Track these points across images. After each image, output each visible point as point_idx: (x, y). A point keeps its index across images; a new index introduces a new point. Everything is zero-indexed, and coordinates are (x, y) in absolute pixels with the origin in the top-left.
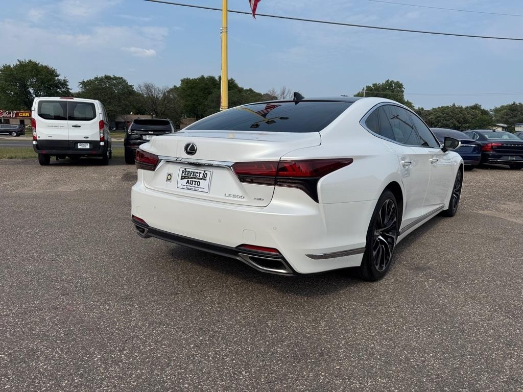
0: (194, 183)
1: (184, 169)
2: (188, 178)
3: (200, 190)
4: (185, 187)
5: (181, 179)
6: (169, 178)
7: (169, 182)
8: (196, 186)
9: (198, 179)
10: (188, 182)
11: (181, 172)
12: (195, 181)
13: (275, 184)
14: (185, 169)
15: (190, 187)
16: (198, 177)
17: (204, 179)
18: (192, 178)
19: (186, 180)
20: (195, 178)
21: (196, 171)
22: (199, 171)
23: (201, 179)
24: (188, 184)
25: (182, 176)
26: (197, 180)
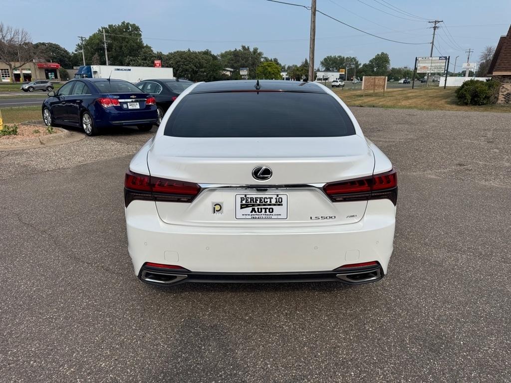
0: (263, 210)
1: (243, 196)
2: (253, 205)
3: (273, 217)
4: (250, 217)
5: (241, 208)
6: (218, 208)
7: (217, 214)
8: (268, 213)
9: (269, 205)
10: (253, 210)
11: (239, 200)
12: (266, 209)
13: (367, 199)
14: (246, 196)
15: (257, 216)
16: (268, 203)
17: (279, 205)
18: (259, 205)
19: (250, 209)
20: (264, 205)
21: (264, 196)
22: (268, 196)
23: (275, 205)
24: (253, 213)
25: (242, 205)
26: (269, 207)
